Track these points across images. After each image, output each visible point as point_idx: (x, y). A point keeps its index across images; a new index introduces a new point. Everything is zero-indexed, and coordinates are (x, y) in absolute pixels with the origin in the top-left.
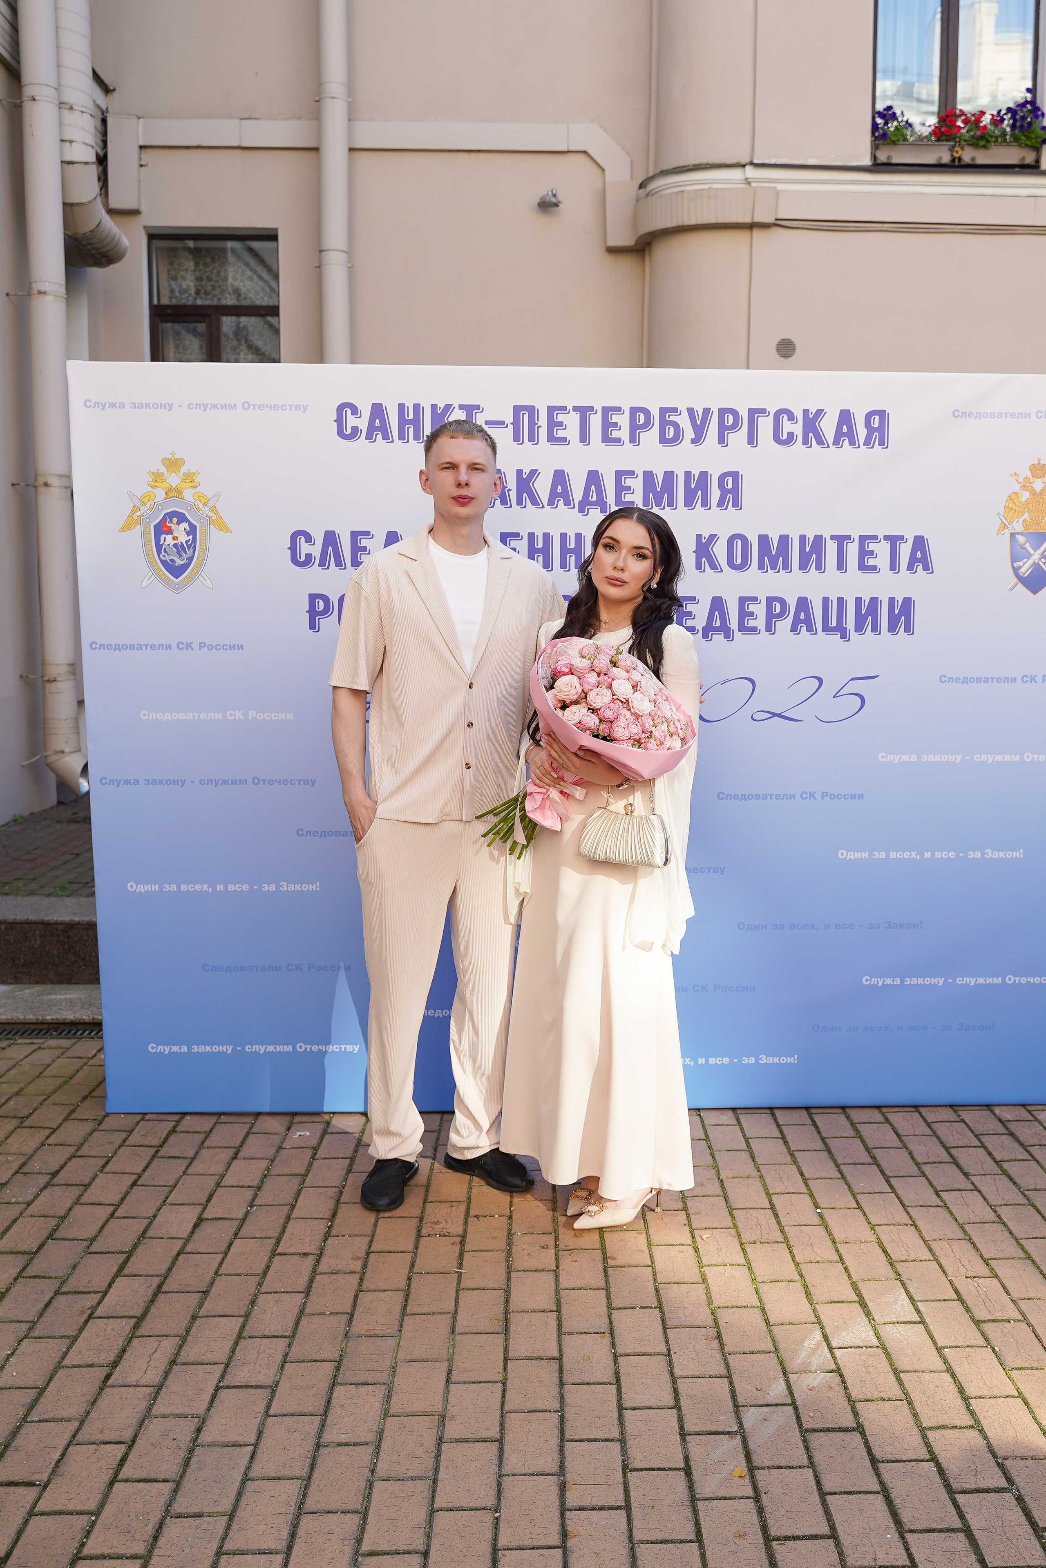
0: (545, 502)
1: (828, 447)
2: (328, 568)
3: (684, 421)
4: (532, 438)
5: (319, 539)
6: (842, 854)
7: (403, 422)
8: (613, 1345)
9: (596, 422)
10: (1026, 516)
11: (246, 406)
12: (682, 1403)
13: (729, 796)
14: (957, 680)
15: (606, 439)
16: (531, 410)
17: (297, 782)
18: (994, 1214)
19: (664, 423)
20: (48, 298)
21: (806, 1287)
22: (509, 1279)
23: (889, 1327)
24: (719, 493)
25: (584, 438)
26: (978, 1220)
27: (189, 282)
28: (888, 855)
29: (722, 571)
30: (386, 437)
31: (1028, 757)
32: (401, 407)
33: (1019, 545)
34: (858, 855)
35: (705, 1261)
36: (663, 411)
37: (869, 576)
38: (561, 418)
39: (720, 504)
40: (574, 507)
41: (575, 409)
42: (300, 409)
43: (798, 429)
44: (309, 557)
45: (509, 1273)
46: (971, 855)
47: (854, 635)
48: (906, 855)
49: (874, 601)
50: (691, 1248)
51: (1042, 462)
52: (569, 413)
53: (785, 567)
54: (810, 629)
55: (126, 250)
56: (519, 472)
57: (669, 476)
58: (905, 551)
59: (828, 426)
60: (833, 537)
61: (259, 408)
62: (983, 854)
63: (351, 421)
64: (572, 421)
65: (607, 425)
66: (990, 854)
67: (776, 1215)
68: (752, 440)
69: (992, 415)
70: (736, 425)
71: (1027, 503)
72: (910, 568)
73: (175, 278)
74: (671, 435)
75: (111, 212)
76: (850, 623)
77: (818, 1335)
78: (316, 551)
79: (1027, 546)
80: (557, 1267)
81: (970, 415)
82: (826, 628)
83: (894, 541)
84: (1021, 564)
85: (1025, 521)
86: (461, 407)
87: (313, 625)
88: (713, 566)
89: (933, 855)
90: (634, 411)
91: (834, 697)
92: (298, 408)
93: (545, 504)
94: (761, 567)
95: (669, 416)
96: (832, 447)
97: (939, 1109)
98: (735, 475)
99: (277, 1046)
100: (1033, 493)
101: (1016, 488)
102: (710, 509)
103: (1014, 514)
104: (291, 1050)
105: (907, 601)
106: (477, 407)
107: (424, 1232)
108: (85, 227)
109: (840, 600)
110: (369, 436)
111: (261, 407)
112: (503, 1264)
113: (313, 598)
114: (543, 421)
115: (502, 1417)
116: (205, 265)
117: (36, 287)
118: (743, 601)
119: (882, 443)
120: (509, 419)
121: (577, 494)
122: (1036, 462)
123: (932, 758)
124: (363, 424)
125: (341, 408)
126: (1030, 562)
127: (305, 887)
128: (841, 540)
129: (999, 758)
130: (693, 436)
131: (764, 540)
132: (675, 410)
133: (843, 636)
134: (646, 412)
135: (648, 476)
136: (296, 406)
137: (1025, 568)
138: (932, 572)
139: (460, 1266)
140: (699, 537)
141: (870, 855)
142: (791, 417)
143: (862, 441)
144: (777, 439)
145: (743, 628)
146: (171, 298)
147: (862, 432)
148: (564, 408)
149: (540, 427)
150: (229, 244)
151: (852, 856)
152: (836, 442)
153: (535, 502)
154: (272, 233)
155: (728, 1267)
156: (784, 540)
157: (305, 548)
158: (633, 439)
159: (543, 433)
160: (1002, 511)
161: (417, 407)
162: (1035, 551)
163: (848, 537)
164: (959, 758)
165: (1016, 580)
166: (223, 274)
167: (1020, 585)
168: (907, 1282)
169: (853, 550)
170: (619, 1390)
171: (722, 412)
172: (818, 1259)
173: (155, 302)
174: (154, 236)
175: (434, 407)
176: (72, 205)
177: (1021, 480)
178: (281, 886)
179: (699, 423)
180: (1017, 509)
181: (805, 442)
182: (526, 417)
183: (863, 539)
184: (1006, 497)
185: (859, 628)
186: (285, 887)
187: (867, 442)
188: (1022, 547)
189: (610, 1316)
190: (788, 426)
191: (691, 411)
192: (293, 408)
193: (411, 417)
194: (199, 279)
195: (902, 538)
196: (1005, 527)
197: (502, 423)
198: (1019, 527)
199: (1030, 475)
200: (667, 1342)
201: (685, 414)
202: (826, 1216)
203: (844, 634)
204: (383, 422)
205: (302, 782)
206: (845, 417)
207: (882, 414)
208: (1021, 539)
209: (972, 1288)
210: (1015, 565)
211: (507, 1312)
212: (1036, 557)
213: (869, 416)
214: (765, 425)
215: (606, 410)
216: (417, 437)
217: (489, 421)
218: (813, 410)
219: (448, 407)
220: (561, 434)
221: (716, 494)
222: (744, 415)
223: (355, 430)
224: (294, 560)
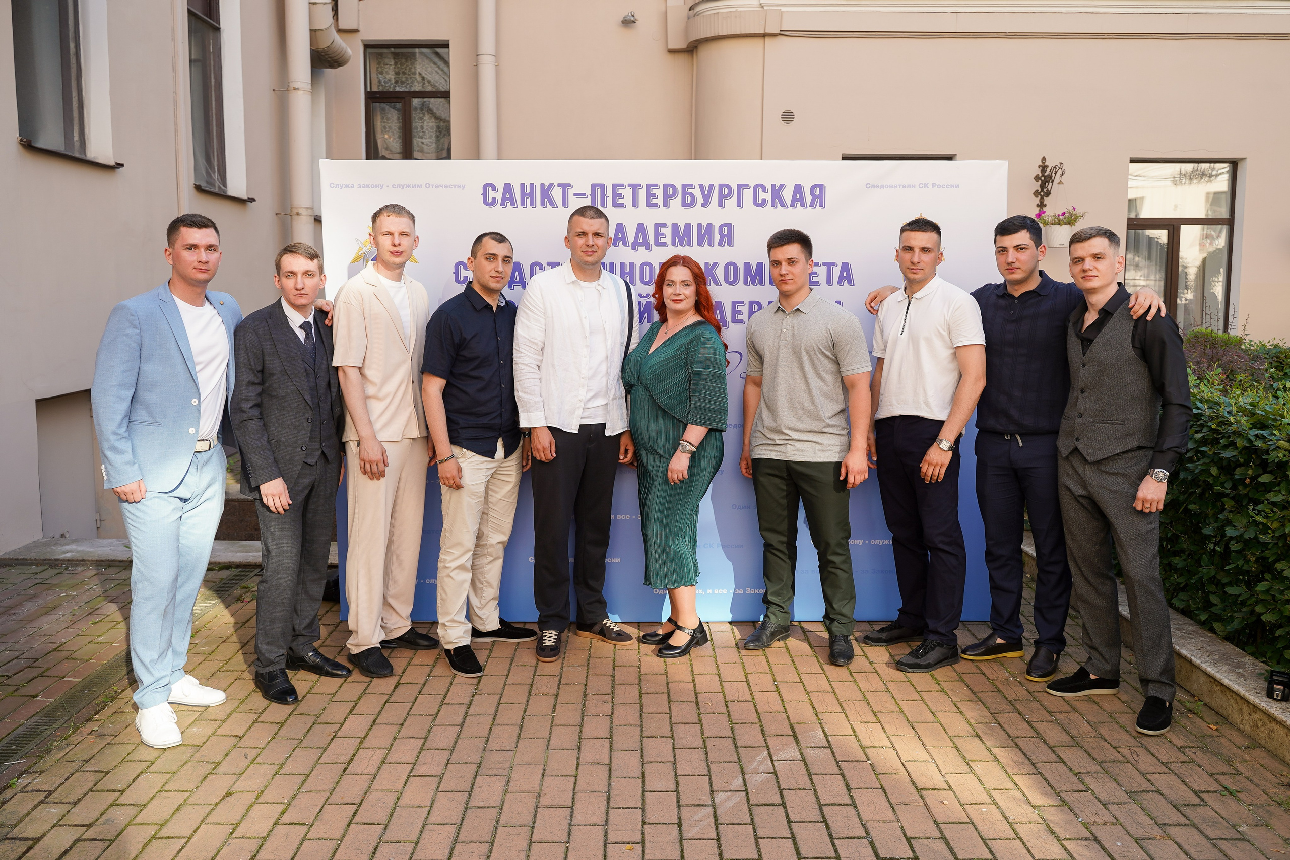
1: (787, 208)
3: (697, 192)
7: (523, 195)
8: (642, 757)
9: (642, 193)
11: (428, 186)
12: (680, 789)
15: (649, 204)
16: (602, 187)
18: (884, 686)
19: (685, 194)
20: (300, 92)
21: (762, 726)
22: (583, 720)
23: (809, 750)
24: (719, 237)
25: (635, 203)
26: (874, 689)
27: (391, 76)
29: (723, 285)
30: (513, 204)
32: (522, 185)
35: (702, 711)
36: (684, 186)
38: (621, 191)
39: (720, 244)
40: (629, 247)
41: (629, 185)
43: (768, 197)
45: (583, 716)
50: (694, 704)
52: (625, 188)
53: (761, 282)
55: (350, 57)
57: (688, 226)
58: (836, 272)
59: (787, 195)
61: (436, 187)
63: (491, 195)
64: (627, 193)
65: (650, 196)
67: (749, 686)
68: (739, 204)
69: (891, 187)
70: (729, 195)
72: (840, 282)
73: (382, 73)
74: (689, 201)
75: (340, 31)
77: (766, 754)
80: (612, 713)
81: (877, 186)
83: (829, 265)
86: (559, 185)
88: (716, 282)
90: (666, 186)
92: (459, 187)
94: (745, 282)
95: (688, 189)
96: (790, 208)
97: (860, 623)
98: (729, 226)
102: (713, 247)
106: (569, 185)
107: (533, 692)
108: (323, 44)
110: (503, 204)
112: (580, 712)
114: (609, 193)
115: (574, 794)
116: (402, 64)
117: (292, 85)
118: (734, 304)
119: (821, 205)
120: (589, 192)
121: (631, 239)
124: (499, 196)
125: (485, 187)
130: (703, 202)
131: (747, 266)
132: (691, 186)
134: (673, 187)
135: (675, 227)
136: (458, 185)
138: (853, 286)
139: (554, 712)
142: (764, 189)
143: (808, 204)
144: (755, 203)
145: (734, 321)
146: (379, 86)
147: (809, 198)
148: (623, 185)
149: (608, 196)
150: (417, 50)
152: (792, 205)
154: (446, 43)
155: (716, 715)
156: (760, 265)
158: (666, 204)
159: (609, 200)
161: (532, 185)
166: (413, 70)
168: (824, 725)
170: (644, 781)
171: (721, 186)
172: (772, 711)
173: (369, 90)
174: (367, 46)
175: (542, 185)
176: (315, 31)
179: (706, 193)
181: (773, 205)
182: (599, 191)
187: (812, 204)
189: (641, 741)
190: (762, 195)
191: (701, 186)
192: (456, 187)
193: (528, 192)
194: (397, 73)
195: (834, 264)
197: (584, 194)
200: (675, 756)
201: (698, 188)
202: (780, 687)
204: (511, 195)
206: (798, 189)
207: (821, 187)
209: (864, 729)
211: (580, 738)
213: (813, 188)
214: (748, 194)
215: (649, 187)
216: (532, 204)
217: (575, 195)
218: (778, 185)
219: (551, 185)
220: (621, 201)
221: (717, 237)
222: (735, 188)
223: (494, 200)
224: (457, 280)
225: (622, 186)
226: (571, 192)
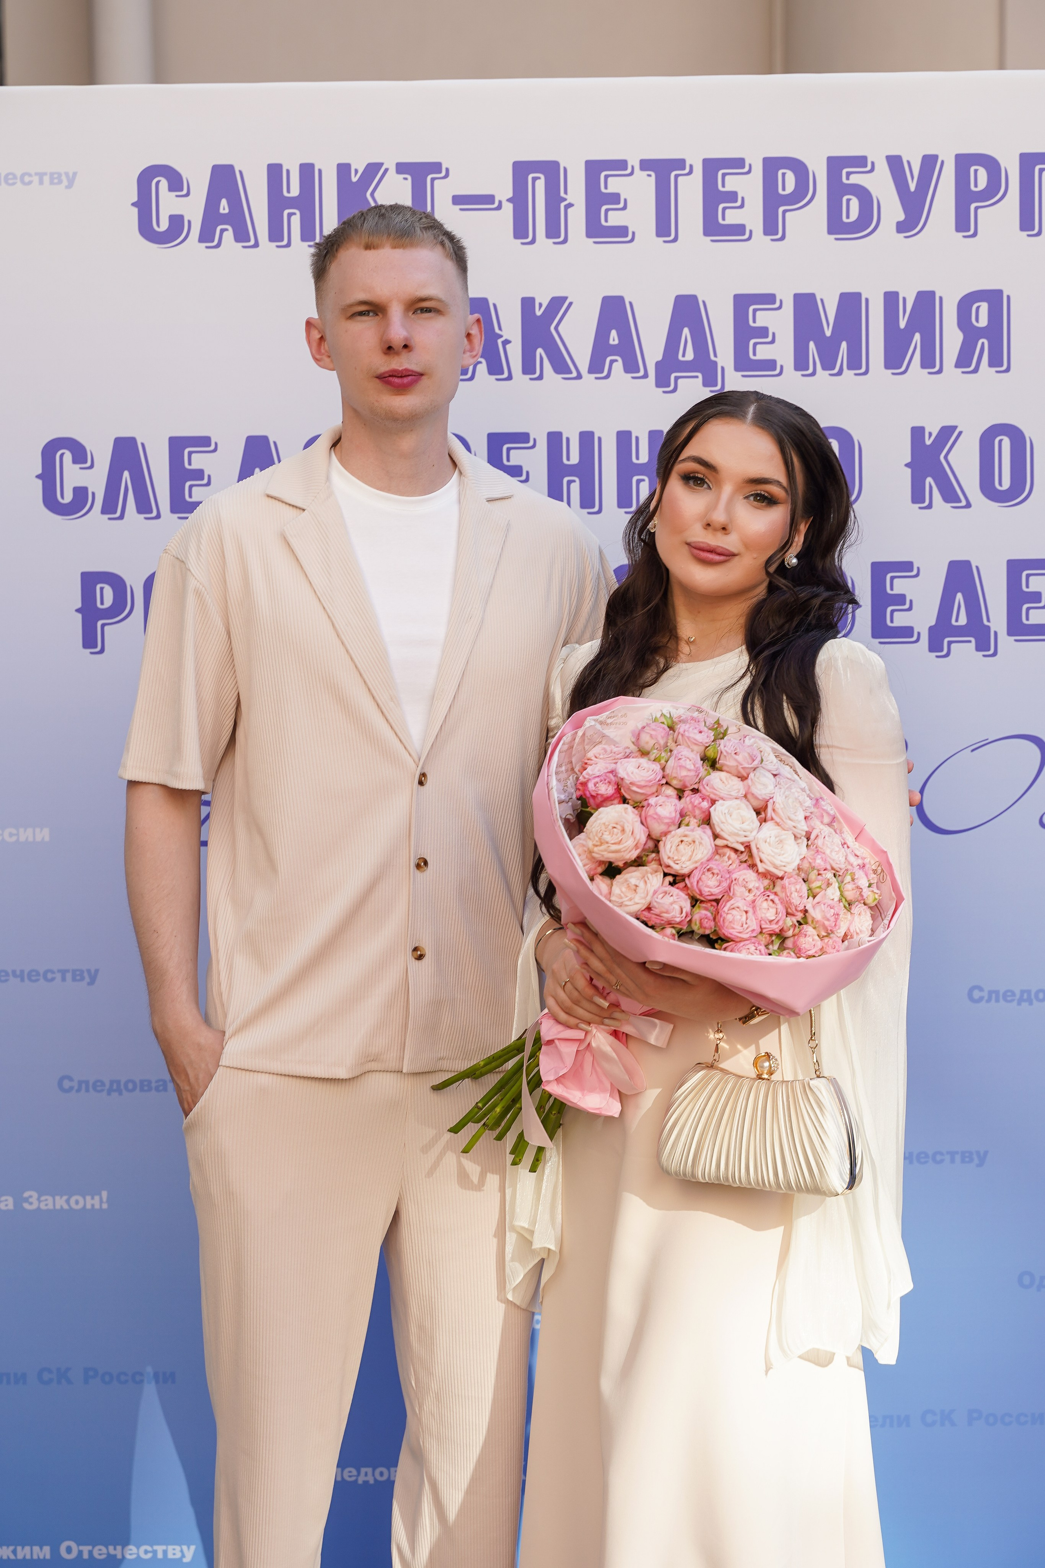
0: (584, 367)
2: (121, 517)
3: (880, 183)
4: (553, 231)
5: (102, 455)
7: (277, 202)
9: (689, 192)
13: (994, 995)
15: (713, 228)
16: (551, 170)
17: (58, 976)
19: (837, 191)
24: (959, 337)
25: (664, 226)
29: (968, 505)
30: (241, 236)
32: (275, 172)
36: (836, 165)
38: (615, 184)
39: (964, 360)
40: (646, 376)
41: (646, 165)
42: (60, 182)
44: (81, 493)
52: (632, 174)
56: (528, 304)
57: (851, 303)
63: (168, 204)
64: (639, 190)
65: (714, 198)
68: (1029, 221)
70: (993, 190)
74: (854, 214)
78: (96, 480)
86: (402, 168)
87: (90, 640)
88: (950, 495)
90: (772, 166)
92: (55, 178)
93: (583, 370)
95: (848, 174)
98: (994, 298)
99: (19, 1548)
102: (940, 371)
104: (48, 1557)
106: (436, 167)
110: (206, 236)
113: (90, 581)
114: (576, 192)
118: (1015, 567)
120: (504, 190)
121: (652, 348)
124: (193, 209)
125: (146, 177)
127: (78, 1202)
130: (901, 217)
132: (860, 162)
134: (799, 167)
135: (806, 304)
136: (52, 174)
140: (917, 433)
145: (1016, 627)
148: (622, 164)
149: (570, 205)
153: (561, 366)
157: (72, 475)
158: (771, 227)
159: (577, 218)
161: (307, 171)
171: (964, 162)
175: (343, 170)
178: (26, 1200)
179: (912, 187)
182: (541, 185)
186: (34, 1201)
191: (895, 163)
192: (46, 179)
193: (295, 191)
197: (489, 199)
201: (883, 168)
204: (236, 203)
205: (69, 976)
215: (712, 167)
216: (309, 234)
217: (457, 200)
219: (373, 169)
220: (615, 219)
221: (952, 339)
222: (1011, 168)
223: (177, 222)
224: (51, 502)
225: (620, 165)
226: (442, 191)
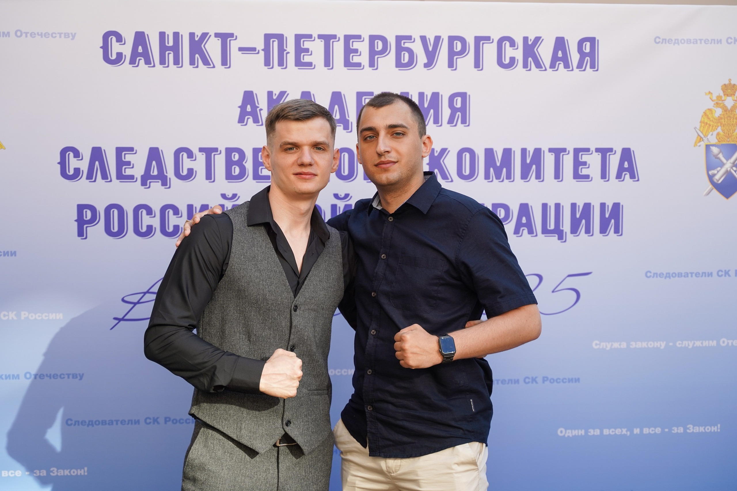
1: (546, 70)
2: (95, 181)
3: (417, 47)
4: (281, 63)
5: (87, 155)
6: (561, 432)
7: (163, 48)
9: (338, 48)
10: (719, 130)
11: (19, 34)
14: (661, 275)
15: (348, 64)
16: (280, 37)
19: (399, 49)
24: (449, 111)
25: (328, 62)
28: (602, 432)
29: (452, 181)
30: (148, 62)
31: (724, 342)
32: (162, 35)
33: (714, 156)
34: (575, 432)
36: (399, 39)
37: (583, 185)
38: (307, 44)
39: (451, 121)
41: (320, 37)
42: (69, 37)
43: (518, 54)
44: (77, 171)
46: (675, 430)
47: (570, 236)
48: (618, 431)
49: (587, 207)
51: (733, 82)
52: (314, 40)
53: (509, 177)
54: (531, 232)
56: (270, 94)
58: (614, 161)
59: (545, 52)
60: (551, 150)
61: (31, 35)
62: (685, 429)
63: (116, 48)
64: (316, 47)
65: (349, 51)
66: (692, 429)
68: (478, 64)
69: (689, 41)
70: (463, 51)
71: (720, 118)
72: (619, 176)
74: (406, 59)
76: (566, 226)
78: (84, 165)
79: (721, 156)
81: (670, 41)
82: (545, 231)
83: (604, 152)
84: (715, 172)
85: (718, 134)
86: (217, 35)
87: (81, 233)
88: (445, 177)
89: (641, 431)
90: (373, 38)
91: (553, 292)
92: (67, 35)
94: (487, 177)
95: (404, 43)
96: (549, 70)
98: (463, 96)
100: (725, 109)
101: (711, 105)
102: (441, 125)
103: (709, 128)
105: (617, 207)
106: (231, 35)
109: (558, 206)
110: (133, 62)
111: (33, 35)
113: (81, 208)
114: (290, 47)
119: (593, 66)
120: (260, 45)
122: (727, 82)
123: (640, 345)
124: (127, 50)
125: (106, 36)
126: (723, 170)
127: (74, 472)
128: (558, 152)
129: (698, 344)
130: (426, 61)
131: (489, 153)
132: (409, 38)
133: (560, 238)
134: (384, 40)
136: (65, 33)
137: (719, 176)
138: (638, 180)
141: (586, 432)
142: (513, 43)
143: (575, 65)
144: (500, 63)
147: (575, 57)
149: (288, 53)
151: (570, 433)
152: (553, 65)
156: (507, 153)
157: (73, 163)
158: (372, 64)
159: (291, 58)
160: (698, 126)
161: (176, 35)
162: (727, 160)
163: (564, 150)
164: (663, 345)
165: (711, 186)
167: (715, 191)
169: (568, 161)
171: (452, 39)
175: (192, 35)
177: (714, 98)
178: (52, 471)
179: (431, 49)
180: (712, 123)
181: (525, 65)
182: (276, 44)
183: (577, 151)
184: (702, 114)
185: (574, 230)
186: (55, 472)
187: (580, 66)
188: (716, 157)
190: (509, 52)
191: (423, 39)
192: (63, 35)
193: (171, 44)
195: (611, 150)
196: (701, 139)
197: (254, 49)
198: (713, 139)
199: (722, 94)
201: (418, 41)
203: (561, 236)
204: (145, 48)
205: (71, 376)
206: (560, 43)
207: (592, 41)
208: (715, 150)
210: (711, 173)
212: (728, 165)
213: (581, 43)
214: (490, 51)
215: (348, 38)
216: (176, 62)
217: (241, 49)
218: (532, 38)
219: (205, 35)
220: (307, 59)
221: (446, 112)
222: (471, 42)
223: (120, 56)
224: (64, 174)
225: (309, 37)
226: (234, 45)
